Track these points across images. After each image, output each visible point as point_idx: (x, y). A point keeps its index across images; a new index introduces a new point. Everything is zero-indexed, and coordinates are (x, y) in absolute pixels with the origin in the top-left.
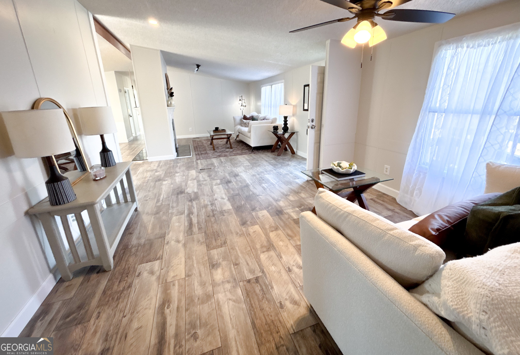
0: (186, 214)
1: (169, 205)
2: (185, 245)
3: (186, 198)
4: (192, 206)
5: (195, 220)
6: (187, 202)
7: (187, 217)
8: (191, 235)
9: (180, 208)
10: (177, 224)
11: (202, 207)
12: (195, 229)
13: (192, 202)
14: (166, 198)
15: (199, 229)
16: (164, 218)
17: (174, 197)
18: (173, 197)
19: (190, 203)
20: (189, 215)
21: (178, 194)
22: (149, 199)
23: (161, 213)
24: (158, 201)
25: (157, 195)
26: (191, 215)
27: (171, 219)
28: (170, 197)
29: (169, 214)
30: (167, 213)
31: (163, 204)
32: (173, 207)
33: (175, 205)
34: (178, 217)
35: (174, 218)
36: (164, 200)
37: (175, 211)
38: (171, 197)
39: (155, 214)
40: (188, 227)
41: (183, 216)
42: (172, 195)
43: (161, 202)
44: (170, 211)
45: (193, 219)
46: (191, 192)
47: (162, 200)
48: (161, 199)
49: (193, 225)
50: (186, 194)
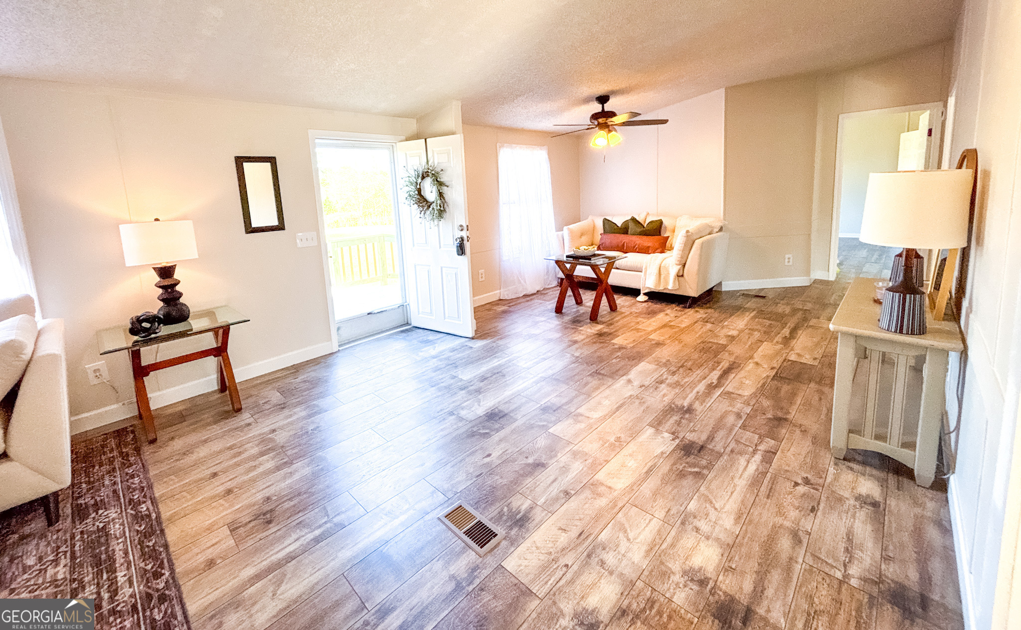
0: (722, 389)
1: (744, 427)
2: (751, 357)
3: (692, 424)
4: (696, 398)
5: (715, 375)
6: (697, 413)
7: (724, 384)
8: (735, 362)
9: (724, 406)
10: (747, 382)
11: (682, 386)
12: (725, 365)
13: (691, 405)
14: (741, 453)
15: (719, 363)
16: (766, 403)
17: (718, 445)
18: (719, 448)
19: (697, 405)
20: (718, 386)
21: (702, 448)
22: (796, 484)
23: (770, 416)
24: (769, 456)
25: (764, 489)
26: (714, 385)
27: (754, 395)
28: (729, 449)
29: (754, 405)
30: (756, 410)
31: (757, 436)
32: (739, 416)
33: (731, 419)
34: (740, 392)
35: (747, 393)
36: (751, 449)
37: (739, 405)
38: (725, 448)
39: (786, 420)
40: (733, 371)
41: (730, 388)
42: (720, 455)
43: (762, 447)
44: (748, 410)
45: (716, 377)
46: (666, 435)
47: (755, 451)
48: (758, 457)
49: (724, 371)
50: (681, 435)
